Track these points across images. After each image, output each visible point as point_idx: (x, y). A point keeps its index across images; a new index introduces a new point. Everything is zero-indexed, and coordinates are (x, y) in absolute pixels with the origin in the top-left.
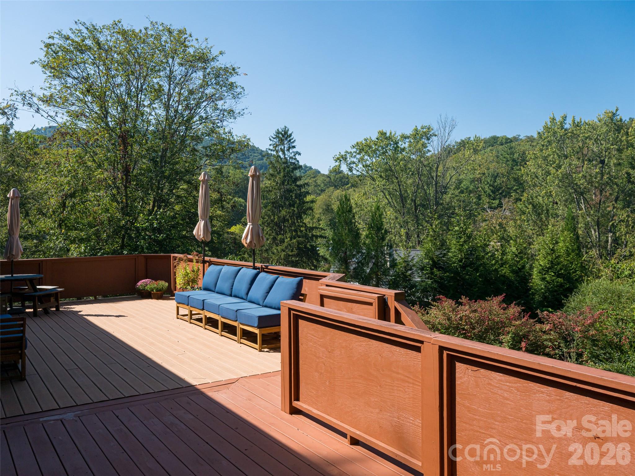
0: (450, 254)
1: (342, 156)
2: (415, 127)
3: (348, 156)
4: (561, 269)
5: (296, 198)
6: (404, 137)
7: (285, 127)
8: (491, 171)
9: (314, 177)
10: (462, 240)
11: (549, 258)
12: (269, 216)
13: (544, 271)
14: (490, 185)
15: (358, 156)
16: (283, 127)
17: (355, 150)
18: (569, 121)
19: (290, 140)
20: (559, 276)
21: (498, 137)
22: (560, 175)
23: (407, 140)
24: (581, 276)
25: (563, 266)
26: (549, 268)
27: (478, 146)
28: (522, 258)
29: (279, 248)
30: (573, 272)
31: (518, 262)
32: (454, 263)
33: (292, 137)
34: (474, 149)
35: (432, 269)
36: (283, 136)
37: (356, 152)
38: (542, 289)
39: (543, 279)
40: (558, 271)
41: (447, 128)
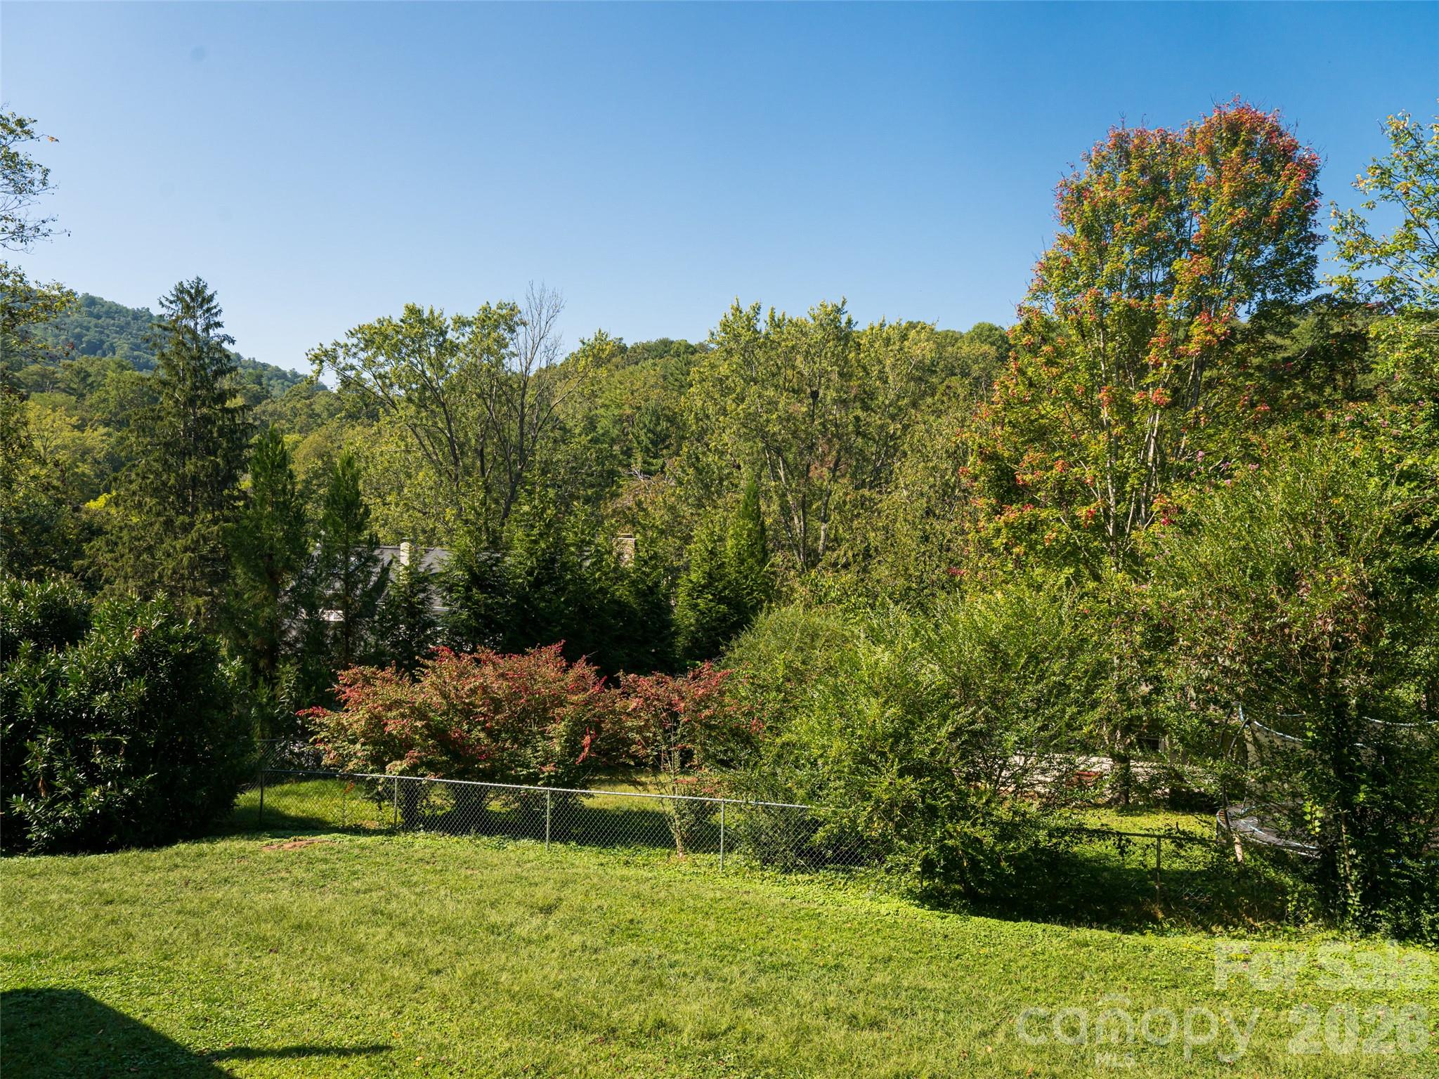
0: (507, 559)
1: (326, 353)
2: (484, 304)
3: (340, 352)
4: (725, 588)
5: (220, 436)
6: (461, 323)
7: (199, 280)
8: (652, 403)
9: (308, 398)
10: (536, 531)
11: (707, 568)
12: (158, 475)
13: (697, 590)
14: (649, 431)
15: (362, 355)
16: (192, 278)
17: (355, 341)
18: (764, 315)
19: (209, 310)
20: (721, 600)
21: (672, 342)
22: (742, 415)
23: (468, 329)
24: (760, 602)
25: (729, 582)
26: (704, 587)
27: (603, 350)
28: (655, 568)
29: (179, 544)
30: (748, 594)
31: (648, 575)
32: (519, 577)
33: (213, 304)
34: (594, 356)
35: (468, 589)
36: (193, 299)
37: (356, 346)
38: (691, 625)
39: (694, 607)
40: (721, 592)
41: (544, 311)
